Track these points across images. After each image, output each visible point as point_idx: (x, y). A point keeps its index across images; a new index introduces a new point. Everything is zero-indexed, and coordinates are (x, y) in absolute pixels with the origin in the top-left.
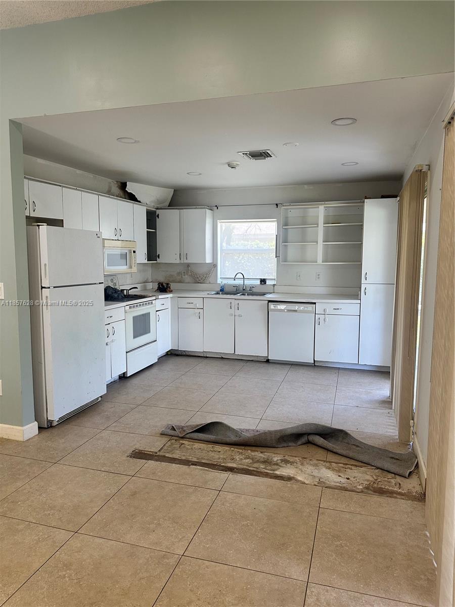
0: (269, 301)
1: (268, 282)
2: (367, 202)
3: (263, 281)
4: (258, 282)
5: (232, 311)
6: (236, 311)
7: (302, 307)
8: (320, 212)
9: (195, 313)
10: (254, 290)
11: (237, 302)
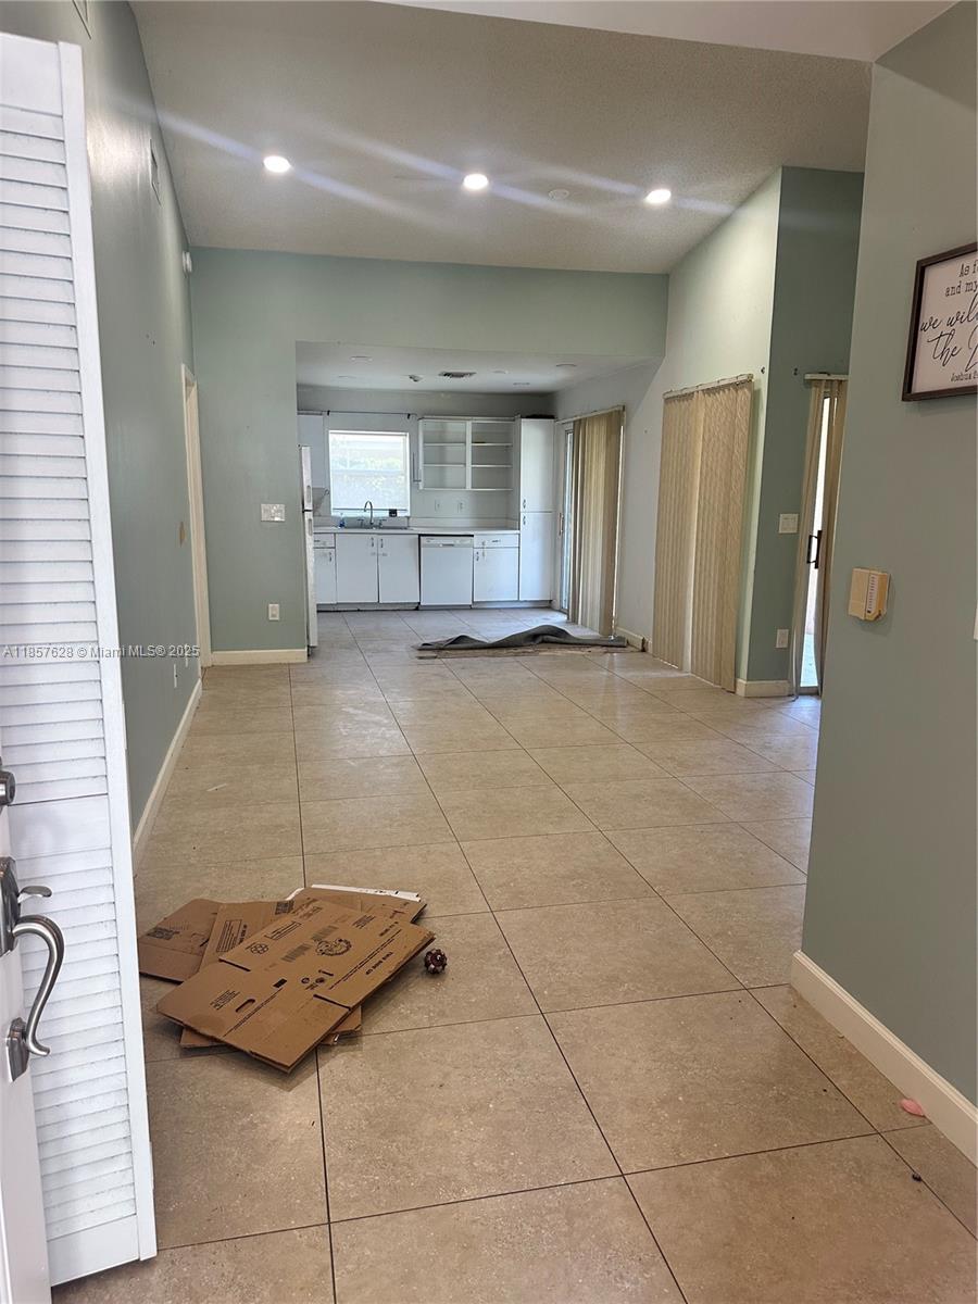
0: (420, 535)
1: (399, 514)
2: (524, 421)
3: (393, 512)
4: (387, 514)
5: (374, 549)
6: (380, 549)
7: (458, 540)
8: (467, 427)
9: (325, 555)
10: (384, 524)
11: (381, 537)
